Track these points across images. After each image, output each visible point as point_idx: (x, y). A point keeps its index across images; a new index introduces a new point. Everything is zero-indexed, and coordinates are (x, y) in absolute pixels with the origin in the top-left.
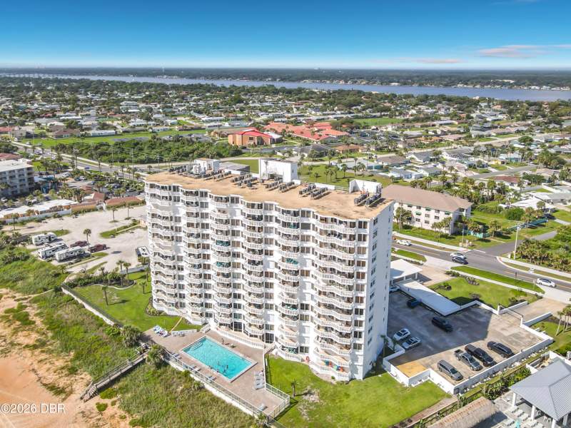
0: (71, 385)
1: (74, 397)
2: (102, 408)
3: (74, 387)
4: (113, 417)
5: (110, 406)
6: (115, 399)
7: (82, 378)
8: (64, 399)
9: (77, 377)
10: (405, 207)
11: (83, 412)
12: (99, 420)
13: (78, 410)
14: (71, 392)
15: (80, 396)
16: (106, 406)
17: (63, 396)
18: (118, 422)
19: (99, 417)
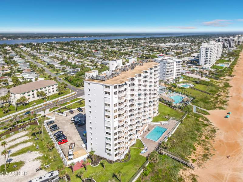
0: (188, 177)
1: (194, 173)
2: (194, 161)
3: (189, 175)
4: (196, 156)
5: (192, 158)
6: (188, 158)
7: (183, 174)
8: (197, 176)
9: (183, 176)
10: (40, 90)
11: (199, 166)
12: (199, 160)
13: (199, 169)
14: (192, 175)
15: (192, 171)
16: (192, 160)
17: (196, 177)
18: (197, 154)
19: (198, 160)
